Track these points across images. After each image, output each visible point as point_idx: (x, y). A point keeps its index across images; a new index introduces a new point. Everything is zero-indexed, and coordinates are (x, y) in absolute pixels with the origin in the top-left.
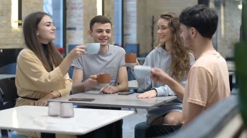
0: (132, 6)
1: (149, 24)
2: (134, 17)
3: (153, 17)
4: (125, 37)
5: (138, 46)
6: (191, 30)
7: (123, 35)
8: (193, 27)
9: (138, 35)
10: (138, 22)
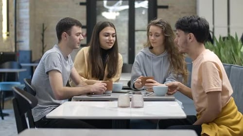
0: (25, 13)
1: (40, 31)
2: (26, 24)
3: (43, 25)
4: (17, 44)
5: (31, 52)
6: (189, 35)
7: (16, 42)
8: (191, 32)
9: (30, 42)
10: (30, 29)
